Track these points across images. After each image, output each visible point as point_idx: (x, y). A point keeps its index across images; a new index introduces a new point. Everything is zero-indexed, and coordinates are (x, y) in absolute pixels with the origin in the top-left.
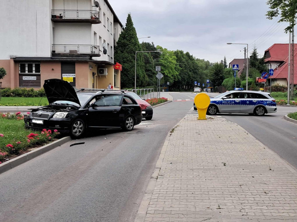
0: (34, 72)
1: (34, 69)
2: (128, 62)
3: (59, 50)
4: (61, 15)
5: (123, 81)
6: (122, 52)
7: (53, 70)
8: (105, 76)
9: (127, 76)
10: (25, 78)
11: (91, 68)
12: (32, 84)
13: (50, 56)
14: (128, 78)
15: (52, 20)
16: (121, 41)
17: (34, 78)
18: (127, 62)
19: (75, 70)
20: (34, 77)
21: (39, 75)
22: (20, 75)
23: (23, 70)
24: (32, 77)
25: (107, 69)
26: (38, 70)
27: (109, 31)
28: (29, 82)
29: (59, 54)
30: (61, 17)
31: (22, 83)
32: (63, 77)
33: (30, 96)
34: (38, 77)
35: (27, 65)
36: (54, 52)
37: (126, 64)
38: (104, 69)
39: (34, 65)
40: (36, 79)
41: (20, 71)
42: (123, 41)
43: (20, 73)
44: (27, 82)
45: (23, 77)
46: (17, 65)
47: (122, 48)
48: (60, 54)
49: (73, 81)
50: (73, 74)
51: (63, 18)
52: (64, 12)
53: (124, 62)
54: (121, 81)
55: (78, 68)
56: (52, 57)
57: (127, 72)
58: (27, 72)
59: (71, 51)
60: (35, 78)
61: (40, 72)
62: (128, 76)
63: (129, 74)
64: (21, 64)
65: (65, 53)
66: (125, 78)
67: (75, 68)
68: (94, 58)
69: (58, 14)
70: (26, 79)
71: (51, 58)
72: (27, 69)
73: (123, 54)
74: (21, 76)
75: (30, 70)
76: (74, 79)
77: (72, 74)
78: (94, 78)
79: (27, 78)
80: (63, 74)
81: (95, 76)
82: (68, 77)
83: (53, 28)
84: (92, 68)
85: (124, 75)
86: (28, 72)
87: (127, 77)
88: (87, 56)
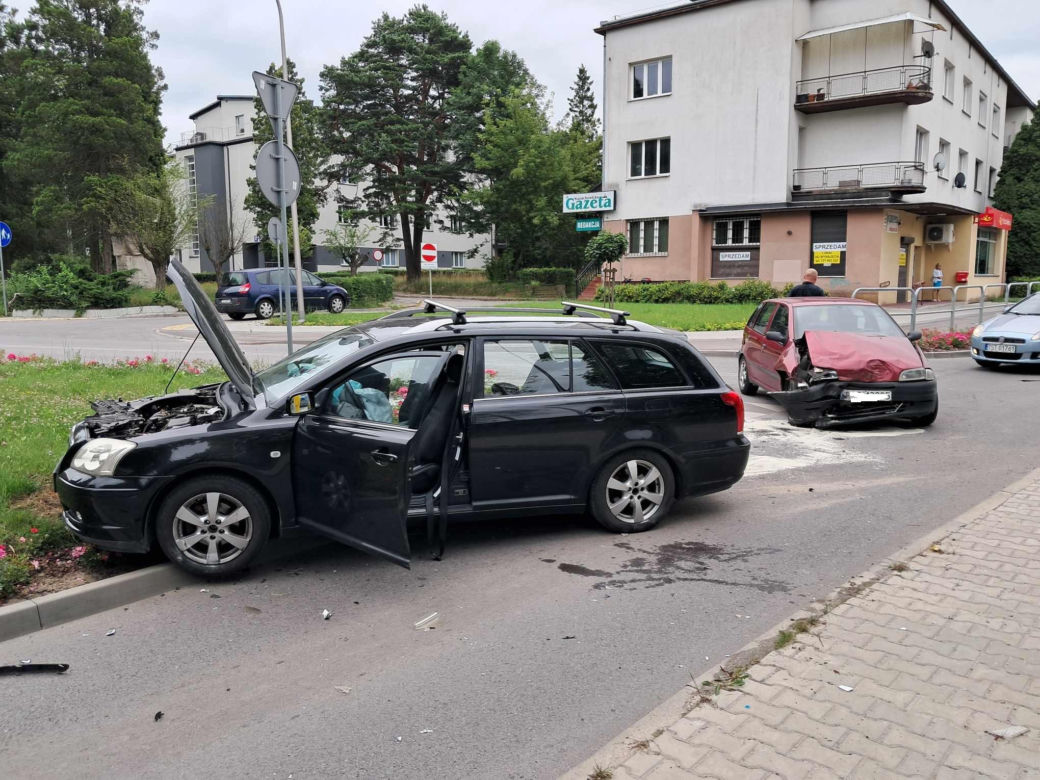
0: (746, 242)
1: (746, 233)
2: (1034, 206)
3: (811, 183)
4: (822, 92)
5: (1015, 257)
6: (1019, 180)
7: (790, 233)
8: (946, 246)
9: (1027, 243)
10: (724, 257)
11: (895, 225)
12: (739, 270)
13: (784, 201)
14: (1033, 250)
15: (797, 108)
16: (1016, 151)
17: (745, 256)
18: (1030, 205)
19: (845, 233)
20: (745, 253)
21: (757, 249)
22: (713, 249)
23: (722, 238)
24: (741, 253)
25: (952, 227)
26: (755, 236)
27: (984, 128)
28: (734, 266)
29: (809, 194)
30: (821, 96)
31: (717, 268)
32: (814, 250)
33: (711, 300)
34: (755, 252)
35: (730, 226)
36: (797, 188)
37: (1027, 213)
38: (944, 226)
39: (746, 225)
40: (749, 259)
41: (714, 241)
42: (1022, 151)
43: (714, 244)
44: (730, 267)
45: (721, 254)
46: (709, 225)
47: (1020, 170)
48: (810, 192)
49: (838, 262)
50: (841, 244)
51: (826, 99)
52: (829, 83)
53: (1022, 207)
54: (1008, 259)
55: (855, 227)
56: (790, 201)
57: (1029, 234)
58: (730, 243)
59: (842, 184)
60: (747, 256)
61: (758, 241)
62: (1030, 245)
63: (1034, 240)
64: (718, 224)
65: (825, 191)
66: (1020, 250)
67: (845, 226)
68: (909, 199)
69: (812, 90)
70: (726, 259)
71: (788, 204)
72: (730, 234)
73: (1021, 185)
74: (715, 253)
75: (737, 238)
76: (843, 254)
77: (838, 244)
78: (908, 252)
79: (729, 256)
80: (815, 244)
81: (912, 246)
82: (828, 250)
83: (801, 130)
84: (899, 224)
85: (1018, 242)
86: (750, 242)
87: (1027, 247)
88: (884, 193)
